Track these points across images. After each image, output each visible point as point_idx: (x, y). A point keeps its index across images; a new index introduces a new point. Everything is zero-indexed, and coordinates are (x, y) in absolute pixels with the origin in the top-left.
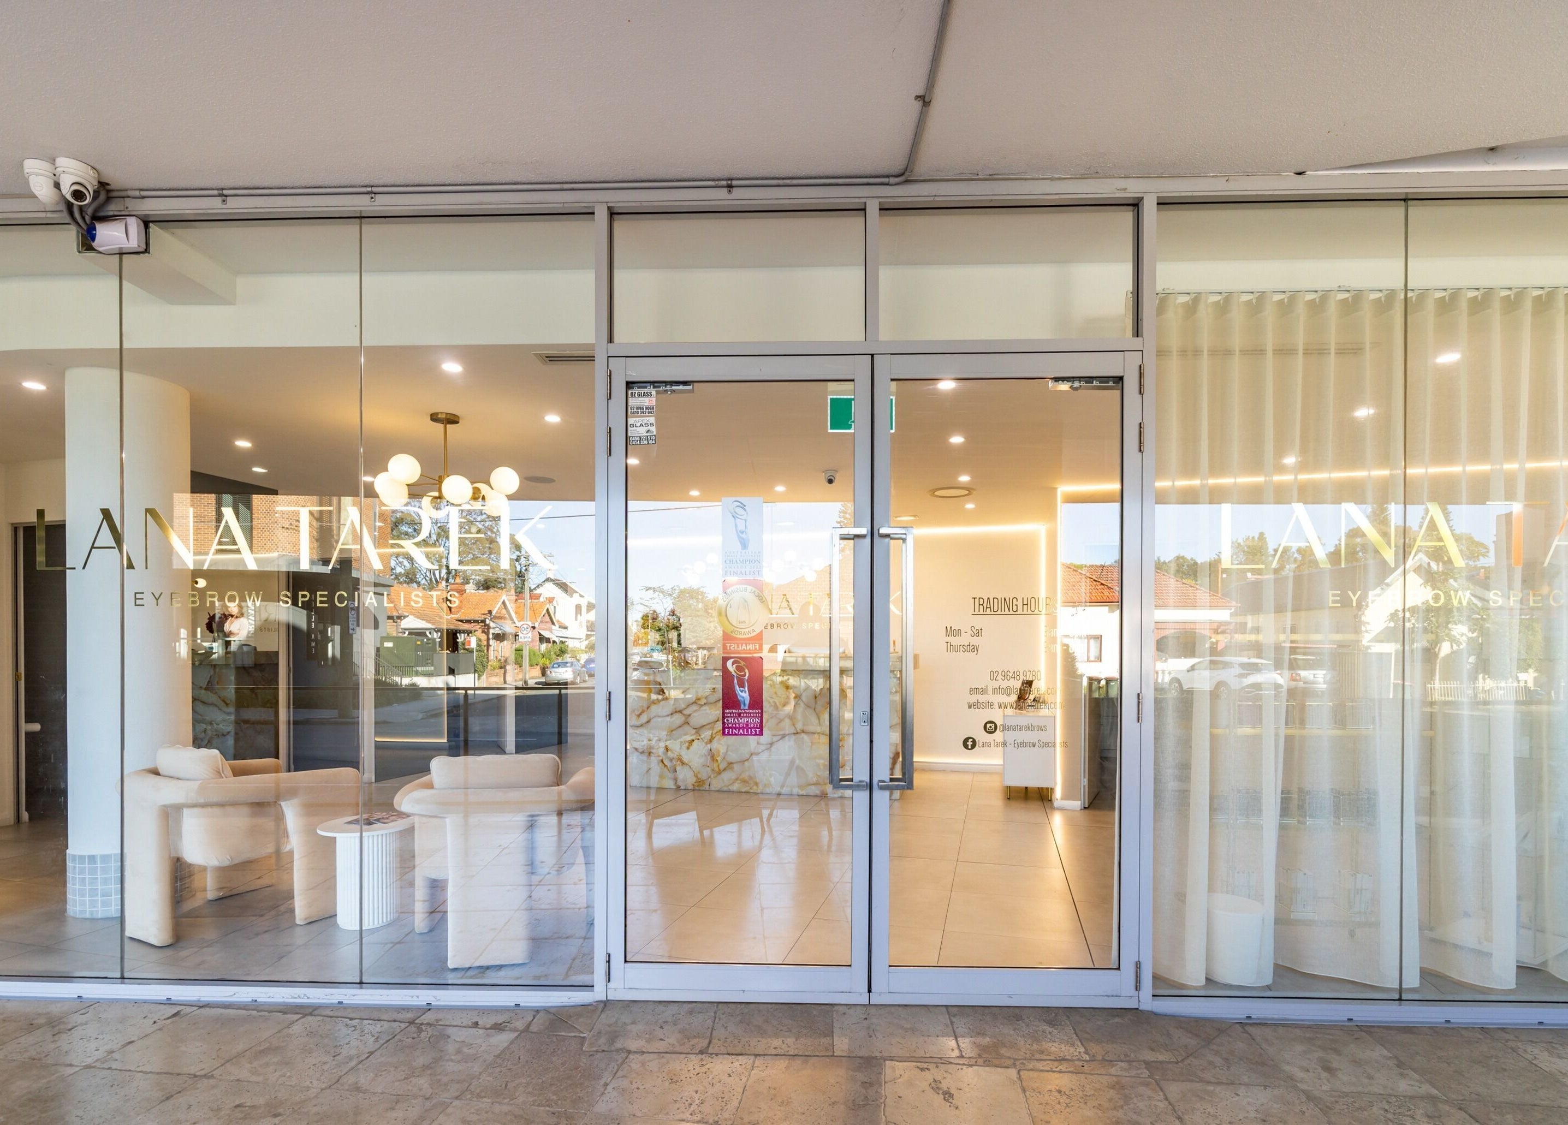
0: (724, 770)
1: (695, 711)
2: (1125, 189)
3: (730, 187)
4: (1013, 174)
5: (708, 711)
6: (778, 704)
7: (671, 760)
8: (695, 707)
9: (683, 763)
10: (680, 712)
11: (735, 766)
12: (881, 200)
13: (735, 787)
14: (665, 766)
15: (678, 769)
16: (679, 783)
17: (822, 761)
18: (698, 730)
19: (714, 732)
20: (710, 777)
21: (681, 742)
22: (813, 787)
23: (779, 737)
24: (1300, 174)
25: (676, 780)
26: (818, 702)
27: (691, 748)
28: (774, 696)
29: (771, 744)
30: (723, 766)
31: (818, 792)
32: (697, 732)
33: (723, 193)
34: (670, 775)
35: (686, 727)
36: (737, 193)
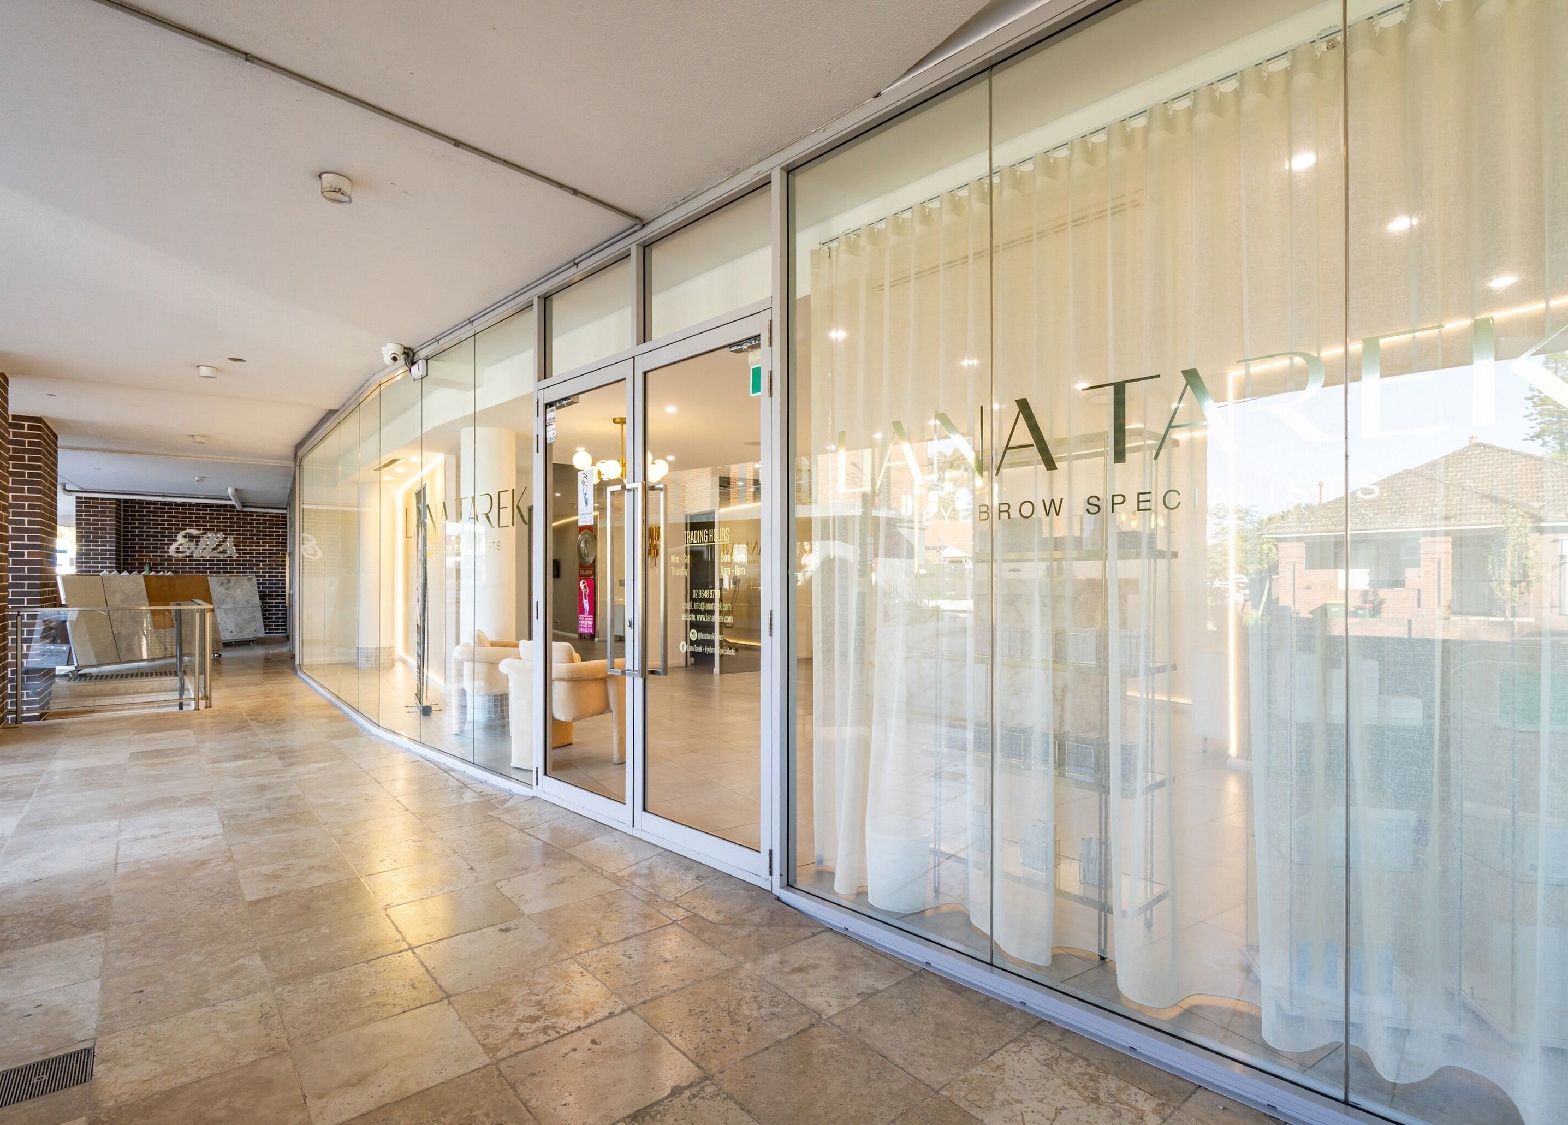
2: (759, 172)
3: (577, 264)
4: (689, 196)
12: (638, 242)
24: (877, 96)
33: (574, 269)
36: (581, 266)
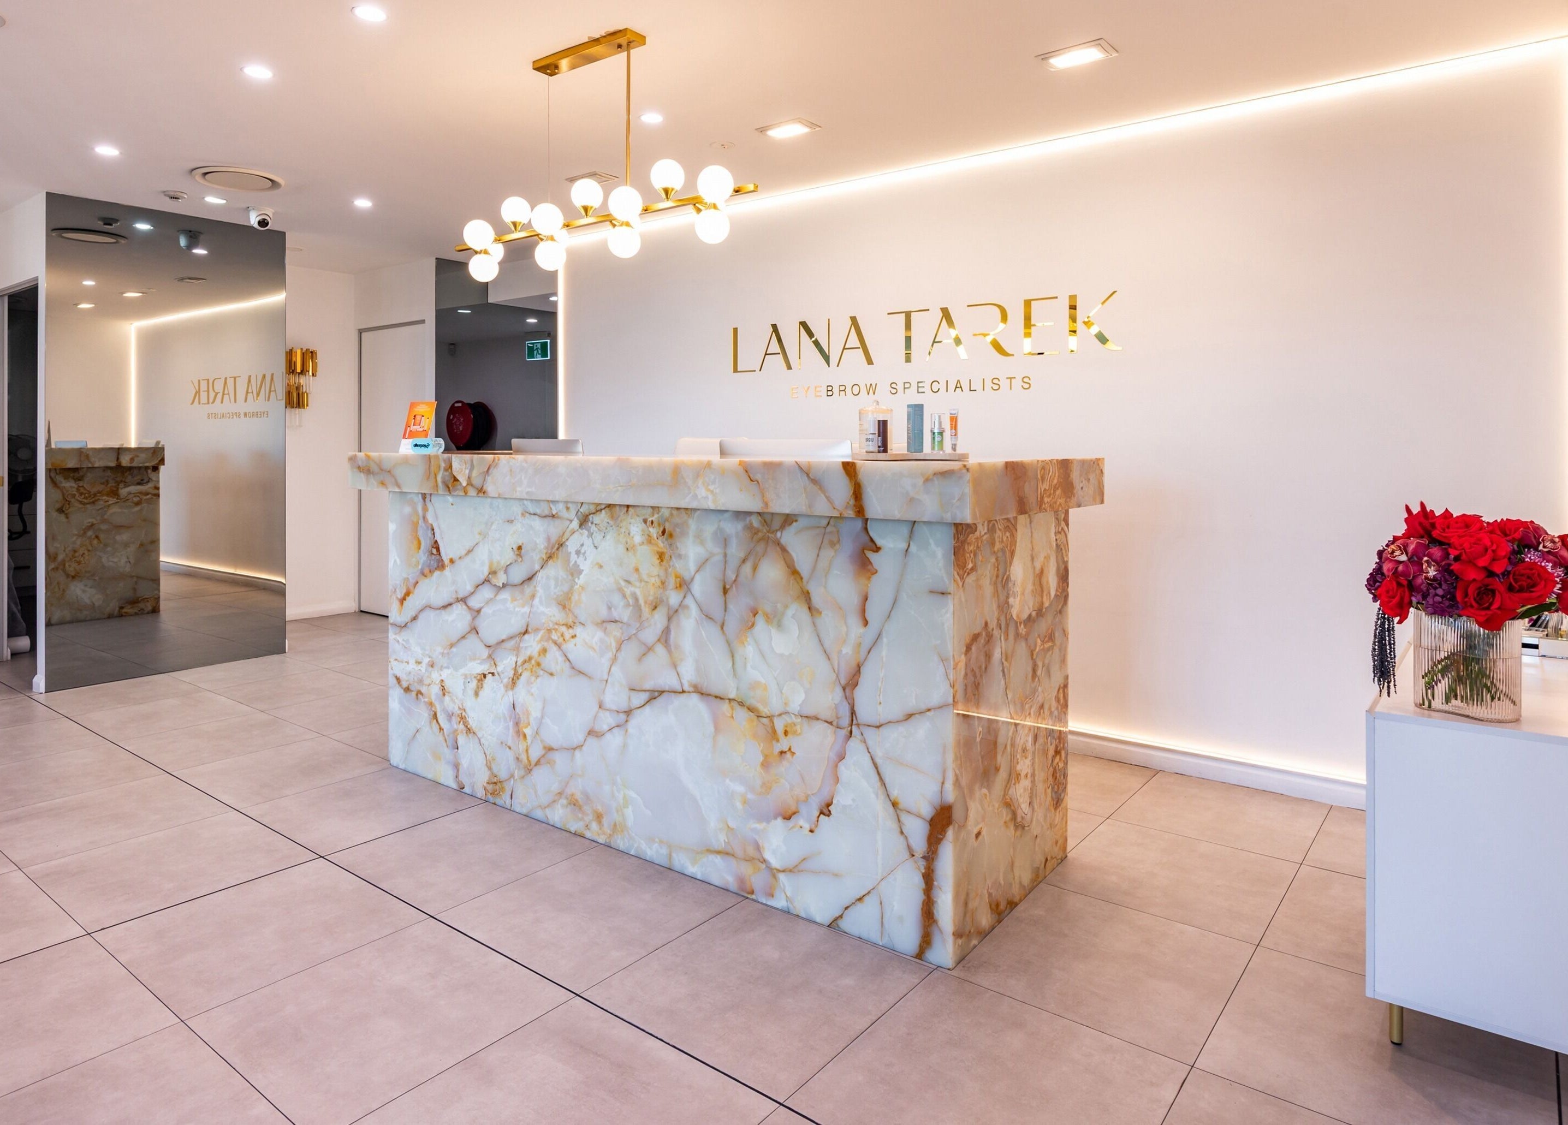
0: (538, 763)
1: (489, 602)
5: (510, 605)
6: (641, 602)
7: (450, 716)
8: (486, 593)
9: (469, 730)
10: (464, 600)
11: (558, 757)
13: (558, 815)
14: (441, 729)
15: (461, 740)
16: (463, 778)
17: (740, 789)
18: (493, 648)
19: (520, 661)
20: (512, 776)
21: (466, 676)
22: (718, 859)
23: (644, 697)
25: (457, 766)
26: (731, 606)
27: (481, 693)
28: (633, 578)
29: (628, 713)
30: (536, 753)
31: (729, 880)
32: (490, 656)
34: (448, 753)
35: (472, 640)
